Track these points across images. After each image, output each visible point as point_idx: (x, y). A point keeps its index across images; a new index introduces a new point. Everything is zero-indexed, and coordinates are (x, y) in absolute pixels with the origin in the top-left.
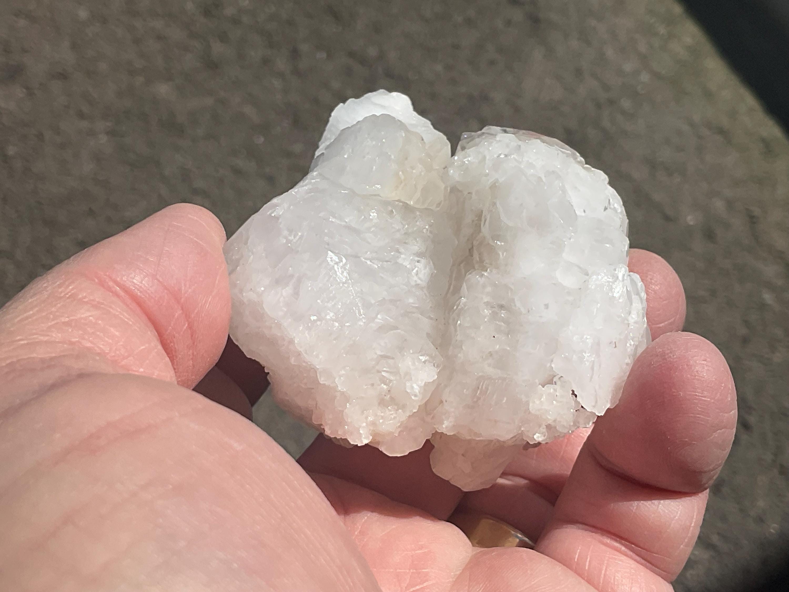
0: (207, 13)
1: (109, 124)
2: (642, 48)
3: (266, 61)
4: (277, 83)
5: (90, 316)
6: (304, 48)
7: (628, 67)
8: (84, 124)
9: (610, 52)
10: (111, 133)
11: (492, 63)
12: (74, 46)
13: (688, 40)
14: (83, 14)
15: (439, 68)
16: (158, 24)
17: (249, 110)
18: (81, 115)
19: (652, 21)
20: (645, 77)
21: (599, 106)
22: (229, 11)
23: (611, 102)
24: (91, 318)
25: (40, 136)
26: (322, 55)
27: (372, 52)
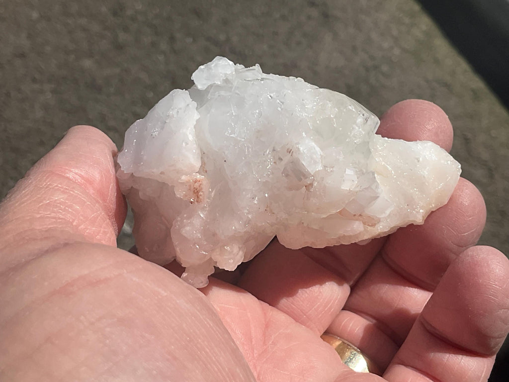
0: (115, 14)
1: (53, 86)
2: (395, 32)
3: (153, 44)
4: (161, 58)
5: (61, 198)
6: (178, 35)
7: (386, 45)
8: (36, 86)
9: (374, 36)
10: (54, 92)
11: (299, 43)
12: (29, 37)
13: (424, 27)
14: (35, 15)
15: (265, 47)
16: (83, 21)
17: (143, 76)
18: (34, 80)
19: (401, 15)
20: (397, 52)
21: (367, 69)
22: (129, 12)
23: (376, 67)
24: (62, 200)
25: (8, 95)
26: (189, 40)
27: (222, 37)
